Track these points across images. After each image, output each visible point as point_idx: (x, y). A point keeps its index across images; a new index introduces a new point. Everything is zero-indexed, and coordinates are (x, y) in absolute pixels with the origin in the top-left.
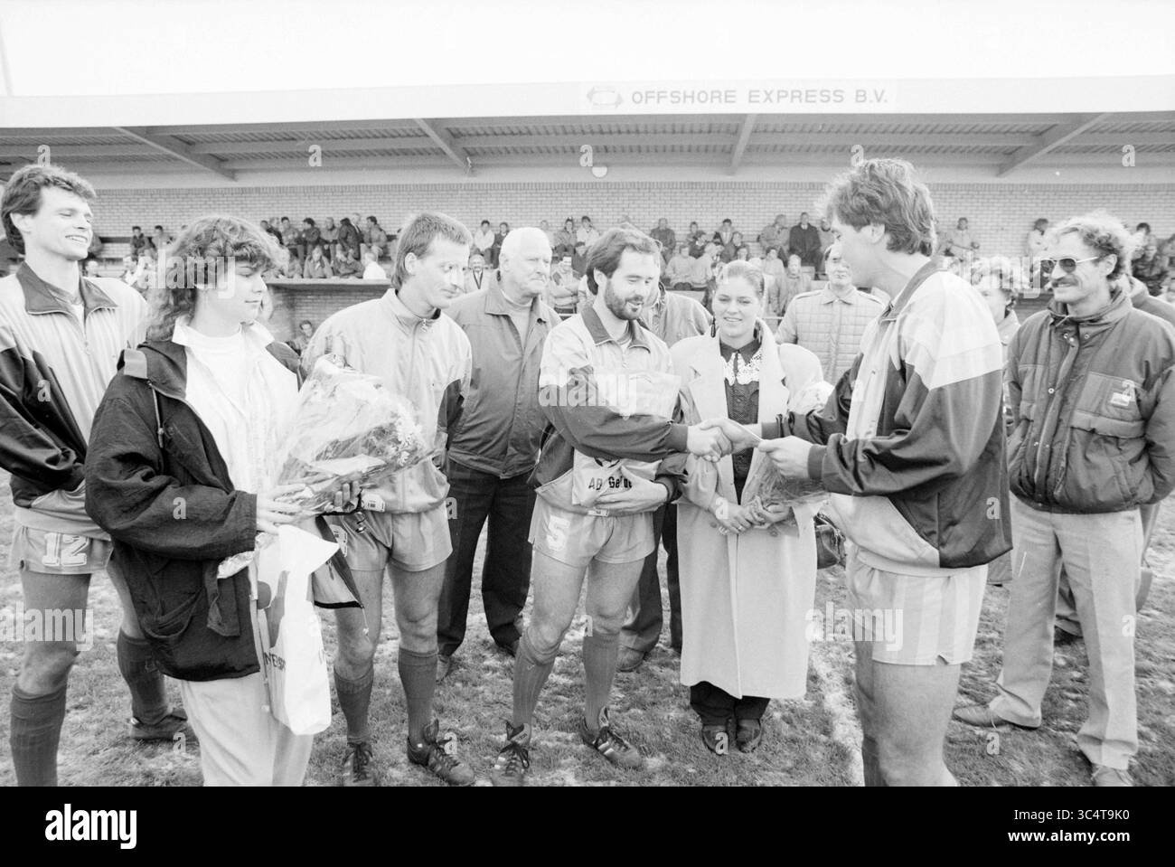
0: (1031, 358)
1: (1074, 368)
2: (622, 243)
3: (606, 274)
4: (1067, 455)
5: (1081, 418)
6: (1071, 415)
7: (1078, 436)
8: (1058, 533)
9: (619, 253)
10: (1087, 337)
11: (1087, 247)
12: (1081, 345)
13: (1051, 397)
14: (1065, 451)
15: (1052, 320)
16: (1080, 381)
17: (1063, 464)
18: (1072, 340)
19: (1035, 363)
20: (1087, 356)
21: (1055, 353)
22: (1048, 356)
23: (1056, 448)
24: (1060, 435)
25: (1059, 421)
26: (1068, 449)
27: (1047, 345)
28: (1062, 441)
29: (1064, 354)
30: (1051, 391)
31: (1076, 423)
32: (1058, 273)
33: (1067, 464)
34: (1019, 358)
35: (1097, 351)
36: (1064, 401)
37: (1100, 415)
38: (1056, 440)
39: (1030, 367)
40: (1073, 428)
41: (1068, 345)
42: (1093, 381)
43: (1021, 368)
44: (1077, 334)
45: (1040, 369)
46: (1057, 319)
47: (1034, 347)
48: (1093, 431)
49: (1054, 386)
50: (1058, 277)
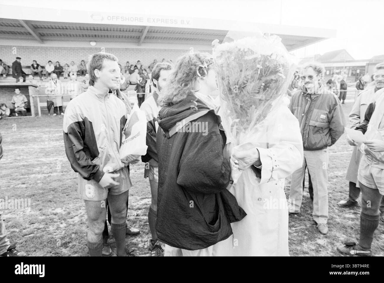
0: (297, 104)
1: (310, 107)
2: (160, 68)
3: (156, 80)
4: (308, 134)
5: (312, 123)
6: (309, 122)
7: (311, 128)
8: (306, 157)
9: (159, 72)
10: (313, 98)
11: (315, 72)
12: (311, 100)
13: (303, 116)
14: (307, 132)
15: (303, 93)
16: (312, 112)
17: (307, 136)
18: (309, 99)
19: (298, 106)
20: (313, 104)
21: (304, 103)
22: (302, 104)
23: (305, 132)
24: (306, 128)
25: (306, 123)
26: (308, 132)
27: (301, 101)
28: (307, 130)
29: (306, 103)
30: (303, 115)
31: (310, 124)
32: (307, 80)
33: (308, 136)
34: (293, 105)
35: (316, 103)
36: (307, 117)
37: (317, 121)
38: (305, 129)
39: (296, 108)
40: (310, 126)
41: (307, 100)
42: (315, 111)
43: (294, 108)
44: (310, 98)
45: (299, 108)
46: (304, 93)
47: (297, 101)
48: (316, 126)
49: (304, 113)
50: (307, 81)
